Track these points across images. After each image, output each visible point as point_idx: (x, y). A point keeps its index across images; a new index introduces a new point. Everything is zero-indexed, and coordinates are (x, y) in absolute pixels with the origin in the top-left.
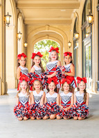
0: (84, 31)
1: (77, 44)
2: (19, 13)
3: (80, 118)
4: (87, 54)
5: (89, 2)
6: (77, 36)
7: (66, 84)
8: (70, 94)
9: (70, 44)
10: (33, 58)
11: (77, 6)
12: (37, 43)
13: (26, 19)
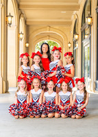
0: (83, 33)
1: (77, 45)
2: (20, 14)
4: (86, 54)
5: (88, 4)
6: (76, 37)
7: (64, 83)
11: (77, 8)
12: (38, 44)
13: (27, 20)
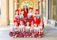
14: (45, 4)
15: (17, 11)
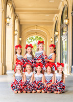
0: (62, 30)
1: (57, 39)
2: (16, 17)
3: (58, 92)
4: (64, 47)
5: (66, 9)
6: (57, 33)
8: (52, 75)
9: (52, 39)
10: (26, 48)
11: (57, 12)
12: (28, 38)
13: (21, 21)
14: (66, 40)
15: (19, 48)
